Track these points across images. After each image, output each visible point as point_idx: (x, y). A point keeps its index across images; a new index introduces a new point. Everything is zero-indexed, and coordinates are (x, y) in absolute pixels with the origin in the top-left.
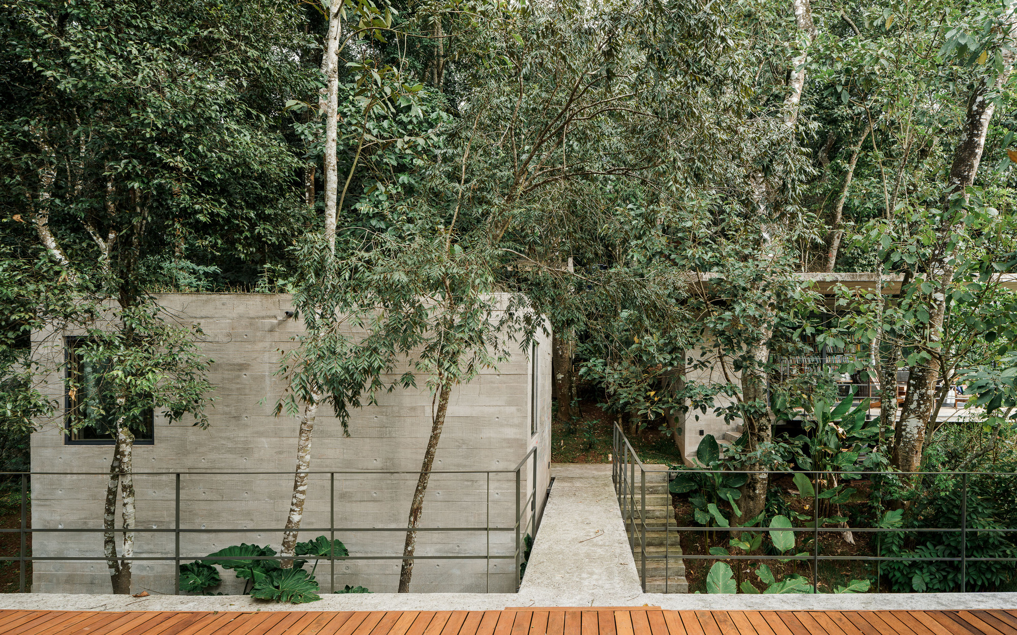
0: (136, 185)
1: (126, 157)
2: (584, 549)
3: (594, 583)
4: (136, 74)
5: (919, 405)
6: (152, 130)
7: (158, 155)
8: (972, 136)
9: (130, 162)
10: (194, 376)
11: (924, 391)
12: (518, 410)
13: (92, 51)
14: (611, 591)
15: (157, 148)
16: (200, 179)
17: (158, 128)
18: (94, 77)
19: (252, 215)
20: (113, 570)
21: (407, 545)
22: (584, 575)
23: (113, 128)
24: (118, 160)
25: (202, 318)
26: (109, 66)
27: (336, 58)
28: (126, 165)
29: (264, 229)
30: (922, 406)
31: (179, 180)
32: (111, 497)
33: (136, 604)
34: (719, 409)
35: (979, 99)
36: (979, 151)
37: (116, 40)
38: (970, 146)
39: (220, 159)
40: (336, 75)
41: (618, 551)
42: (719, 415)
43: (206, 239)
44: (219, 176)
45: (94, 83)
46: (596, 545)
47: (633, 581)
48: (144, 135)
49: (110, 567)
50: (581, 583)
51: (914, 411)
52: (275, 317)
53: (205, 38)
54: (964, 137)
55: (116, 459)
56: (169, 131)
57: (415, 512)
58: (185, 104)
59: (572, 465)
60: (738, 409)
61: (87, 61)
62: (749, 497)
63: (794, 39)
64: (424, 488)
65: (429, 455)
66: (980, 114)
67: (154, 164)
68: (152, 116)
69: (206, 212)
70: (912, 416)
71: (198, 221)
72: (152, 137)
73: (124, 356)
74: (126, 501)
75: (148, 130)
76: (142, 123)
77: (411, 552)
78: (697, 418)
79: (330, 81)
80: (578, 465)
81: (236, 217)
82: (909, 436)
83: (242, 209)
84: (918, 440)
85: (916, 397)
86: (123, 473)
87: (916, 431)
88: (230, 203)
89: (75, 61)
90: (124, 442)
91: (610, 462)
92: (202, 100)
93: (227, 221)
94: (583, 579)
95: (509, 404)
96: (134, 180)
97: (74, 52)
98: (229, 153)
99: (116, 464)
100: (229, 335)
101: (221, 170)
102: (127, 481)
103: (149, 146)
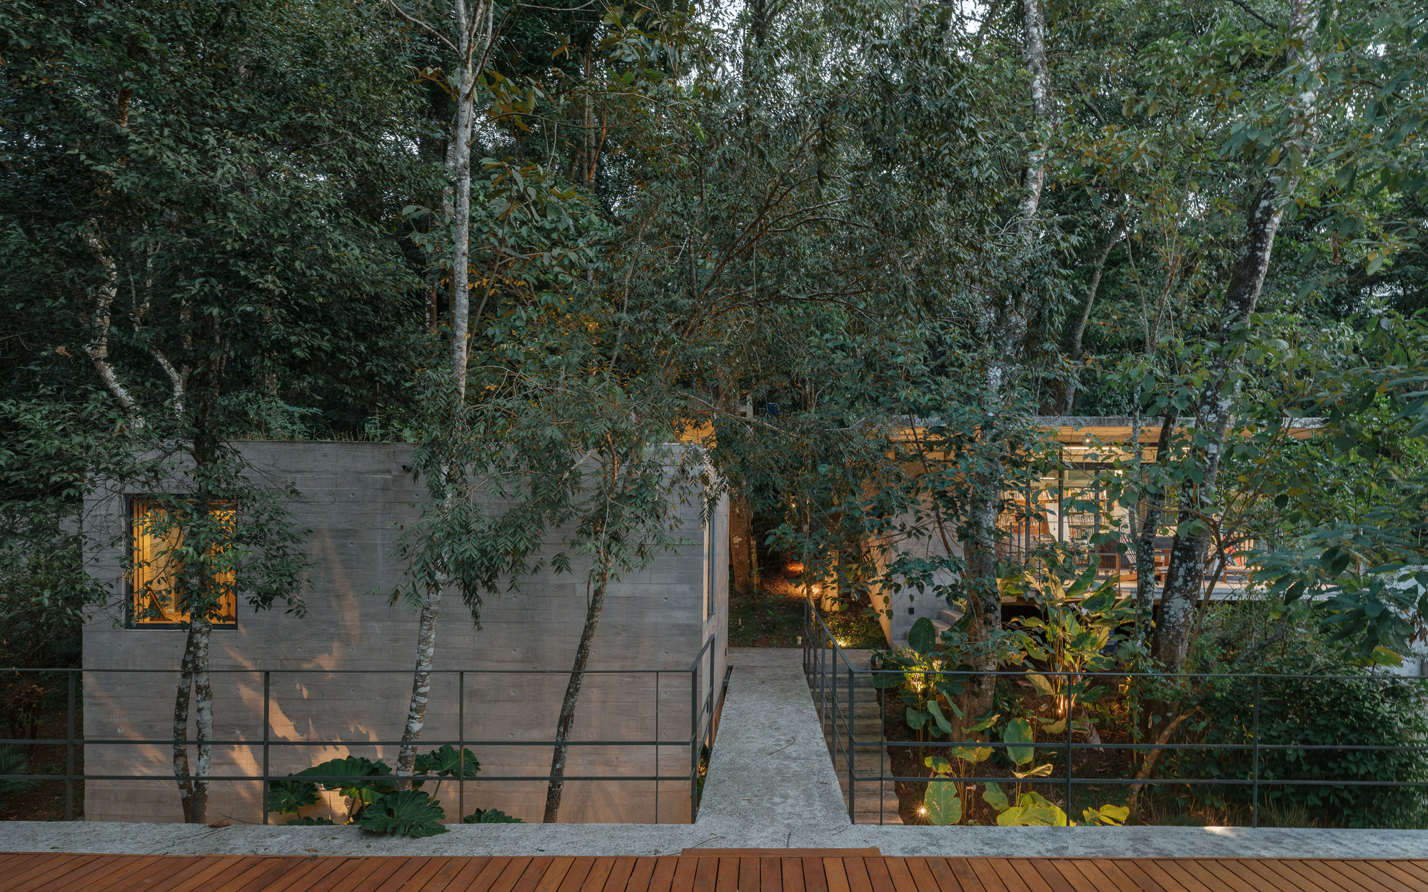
0: (215, 311)
1: (203, 275)
2: (773, 764)
3: (790, 809)
4: (214, 170)
5: (1186, 582)
6: (235, 241)
7: (243, 273)
8: (1254, 249)
9: (207, 282)
10: (288, 551)
11: (1192, 564)
12: (691, 589)
13: (158, 140)
14: (812, 822)
15: (241, 264)
16: (296, 303)
17: (242, 239)
18: (160, 173)
19: (363, 348)
20: (185, 791)
21: (556, 761)
22: (777, 800)
23: (185, 239)
24: (191, 277)
25: (297, 472)
26: (180, 159)
27: (467, 151)
28: (202, 285)
29: (377, 366)
30: (1190, 584)
31: (270, 305)
32: (182, 700)
33: (213, 837)
34: (939, 587)
35: (1264, 203)
36: (1263, 269)
37: (188, 126)
38: (1252, 262)
39: (322, 277)
40: (467, 173)
41: (817, 766)
42: (940, 594)
43: (304, 380)
44: (321, 300)
45: (159, 179)
46: (788, 758)
47: (837, 808)
48: (224, 247)
49: (181, 787)
50: (773, 810)
51: (1179, 590)
52: (389, 472)
53: (302, 125)
54: (1245, 251)
55: (188, 652)
56: (257, 242)
57: (565, 720)
58: (276, 208)
59: (753, 650)
60: (963, 588)
61: (151, 152)
62: (974, 693)
63: (1031, 128)
64: (577, 690)
65: (583, 648)
66: (1265, 223)
67: (237, 285)
68: (234, 223)
69: (304, 345)
70: (1177, 595)
71: (294, 356)
72: (234, 249)
73: (199, 526)
74: (201, 705)
75: (230, 241)
76: (222, 231)
77: (560, 770)
78: (912, 598)
79: (460, 180)
80: (760, 650)
81: (342, 351)
82: (1173, 620)
83: (350, 341)
84: (1184, 625)
85: (1182, 572)
86: (197, 670)
87: (1181, 614)
88: (335, 334)
89: (136, 152)
90: (199, 631)
91: (800, 647)
92: (299, 203)
93: (332, 356)
94: (774, 804)
95: (681, 581)
96: (212, 305)
97: (133, 141)
98: (333, 271)
99: (189, 658)
100: (331, 494)
101: (324, 292)
102: (203, 680)
103: (231, 261)
